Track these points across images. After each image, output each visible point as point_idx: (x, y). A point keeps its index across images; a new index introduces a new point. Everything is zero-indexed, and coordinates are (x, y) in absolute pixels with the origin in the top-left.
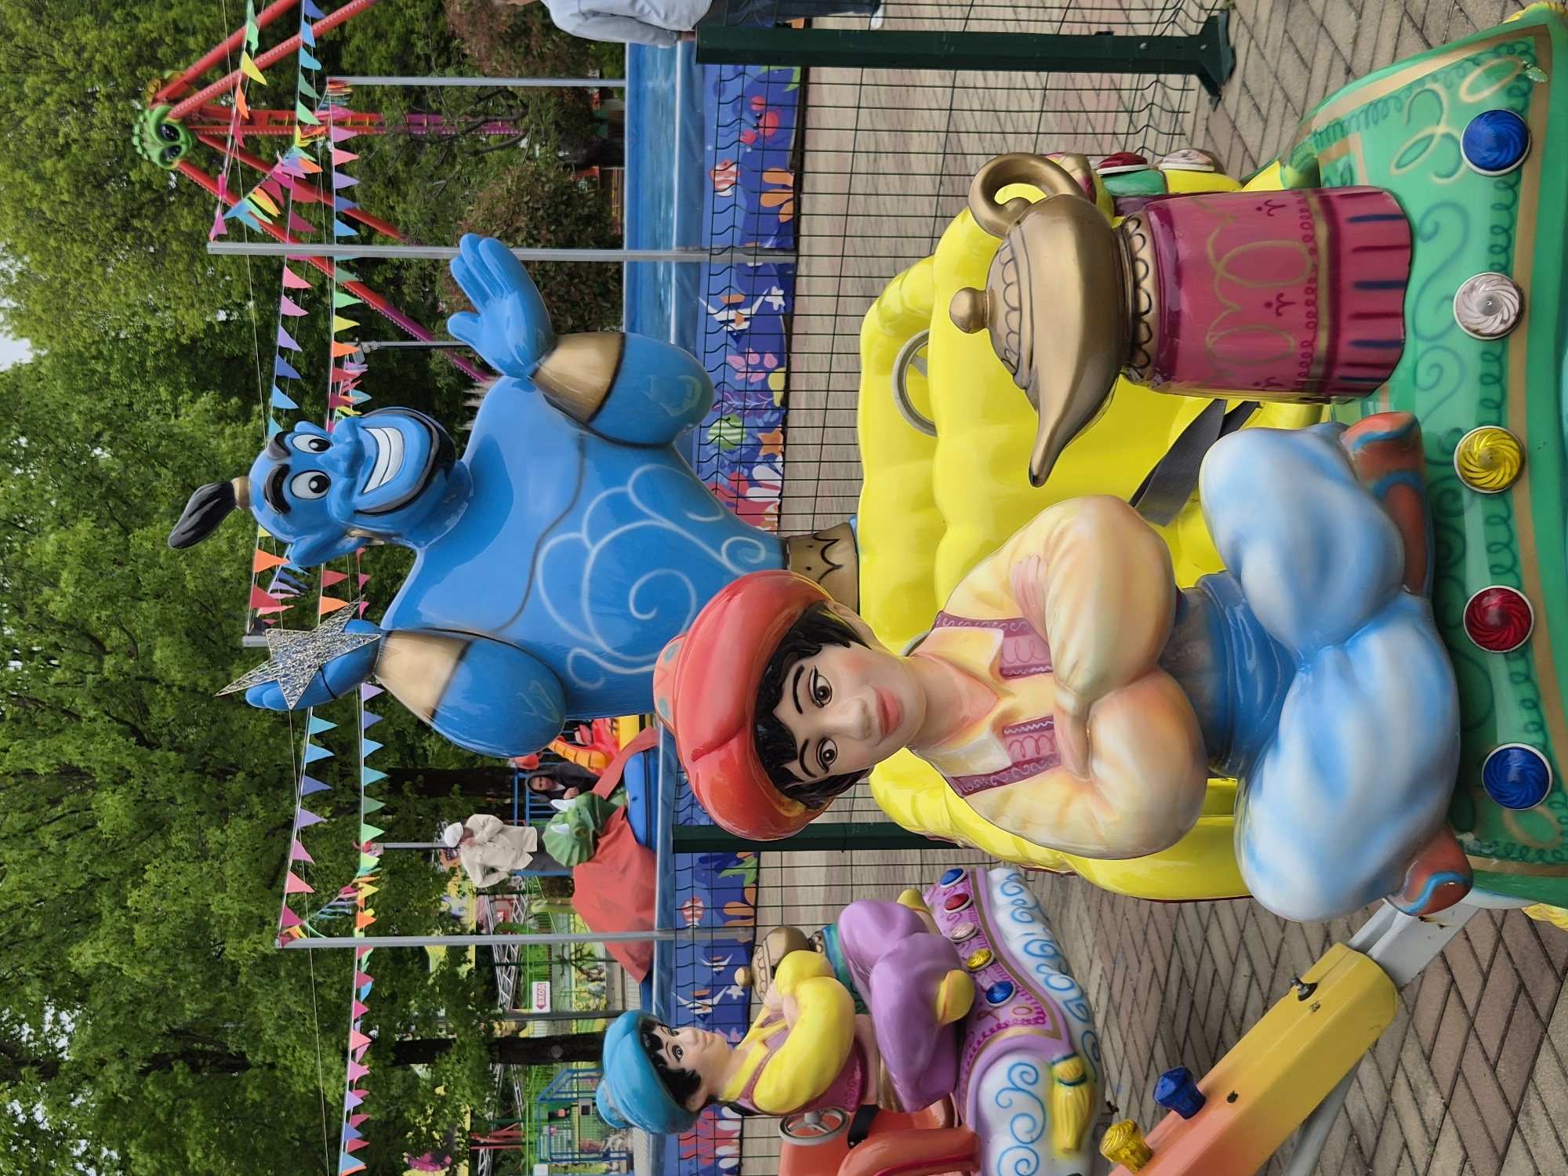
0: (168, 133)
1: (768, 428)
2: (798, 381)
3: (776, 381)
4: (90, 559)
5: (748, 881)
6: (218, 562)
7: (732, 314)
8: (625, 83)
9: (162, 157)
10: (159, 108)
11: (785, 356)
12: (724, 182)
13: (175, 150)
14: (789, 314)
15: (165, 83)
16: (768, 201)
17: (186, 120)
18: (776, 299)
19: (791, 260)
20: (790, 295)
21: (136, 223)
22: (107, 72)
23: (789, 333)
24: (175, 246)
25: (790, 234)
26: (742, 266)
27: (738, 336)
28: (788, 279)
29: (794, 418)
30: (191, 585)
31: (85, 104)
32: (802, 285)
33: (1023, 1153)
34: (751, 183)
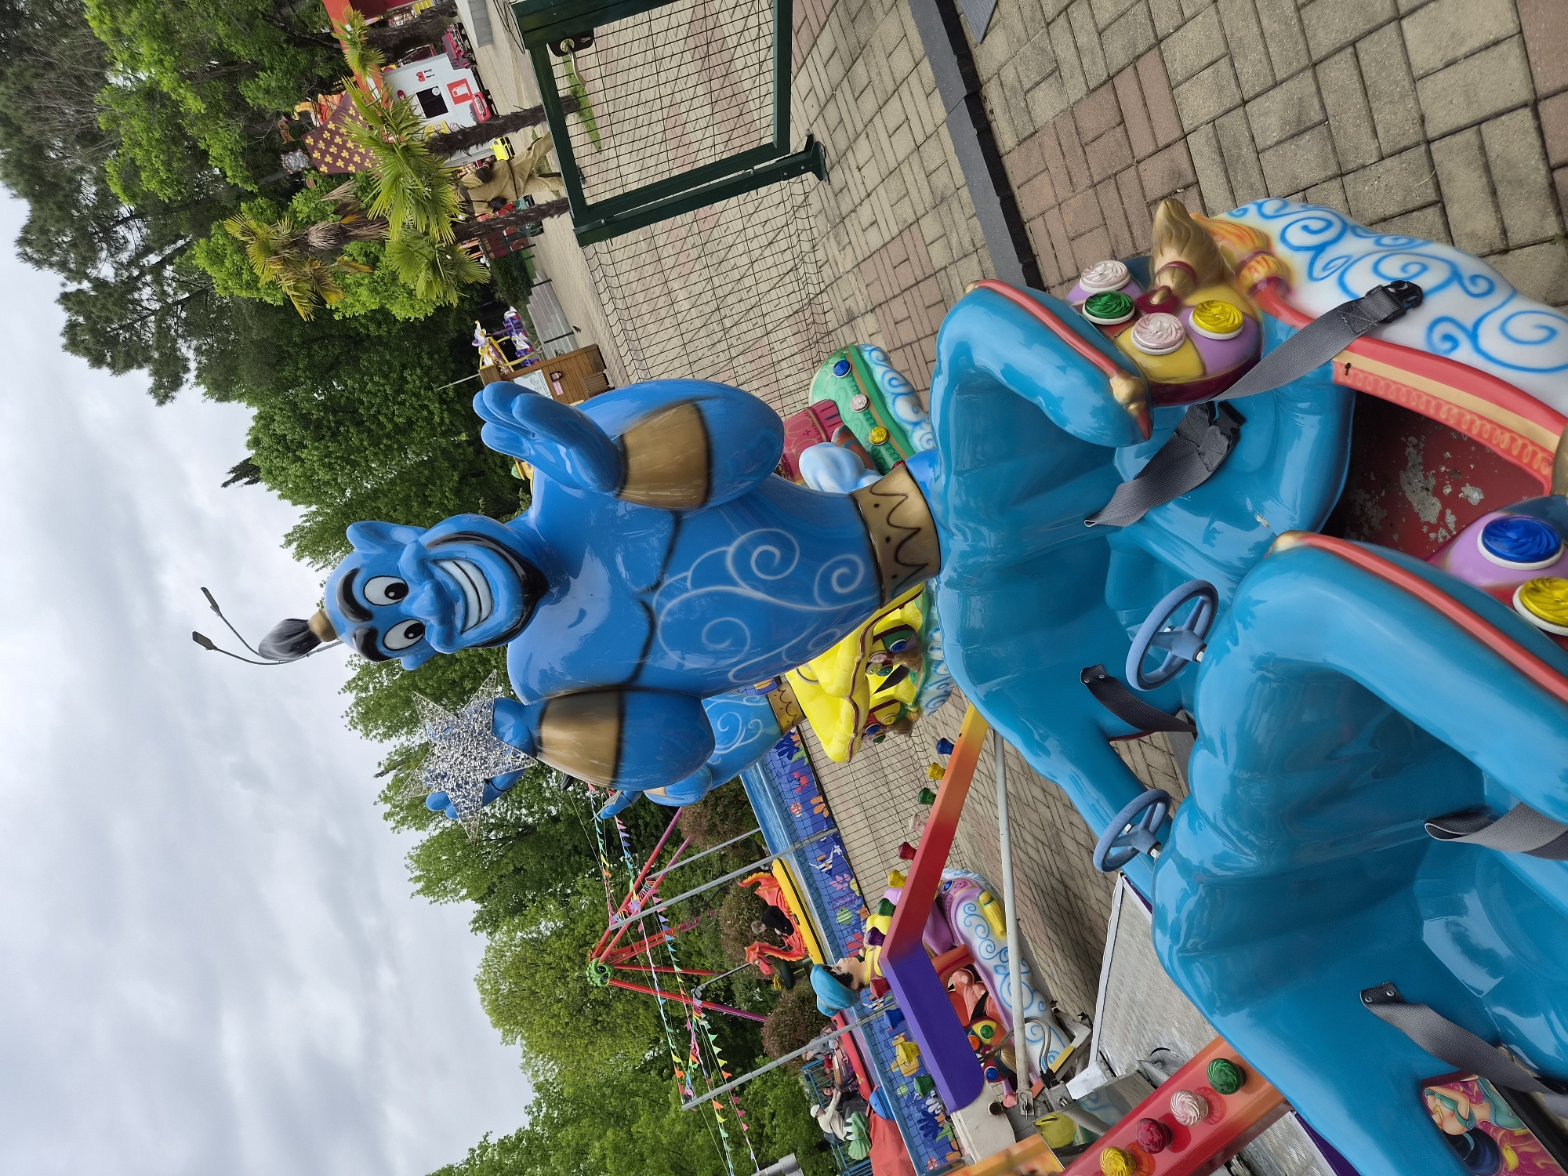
0: (600, 970)
1: (859, 907)
2: (863, 883)
3: (854, 887)
4: (617, 1148)
5: (950, 1138)
6: (673, 1125)
7: (823, 865)
8: (761, 829)
9: (602, 981)
10: (594, 961)
11: (853, 875)
12: (797, 812)
13: (606, 976)
14: (845, 853)
15: (593, 950)
16: (817, 810)
17: (606, 961)
18: (838, 850)
19: (835, 830)
20: (842, 846)
21: (600, 1019)
22: (569, 958)
23: (849, 861)
24: (618, 1021)
25: (831, 821)
26: (818, 841)
27: (829, 872)
28: (838, 840)
29: (867, 898)
30: (665, 1142)
31: (563, 976)
32: (845, 840)
33: (987, 943)
34: (808, 808)
